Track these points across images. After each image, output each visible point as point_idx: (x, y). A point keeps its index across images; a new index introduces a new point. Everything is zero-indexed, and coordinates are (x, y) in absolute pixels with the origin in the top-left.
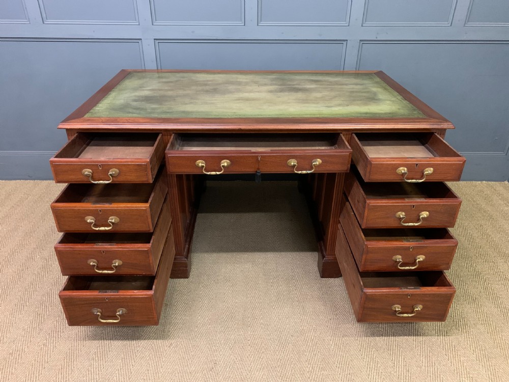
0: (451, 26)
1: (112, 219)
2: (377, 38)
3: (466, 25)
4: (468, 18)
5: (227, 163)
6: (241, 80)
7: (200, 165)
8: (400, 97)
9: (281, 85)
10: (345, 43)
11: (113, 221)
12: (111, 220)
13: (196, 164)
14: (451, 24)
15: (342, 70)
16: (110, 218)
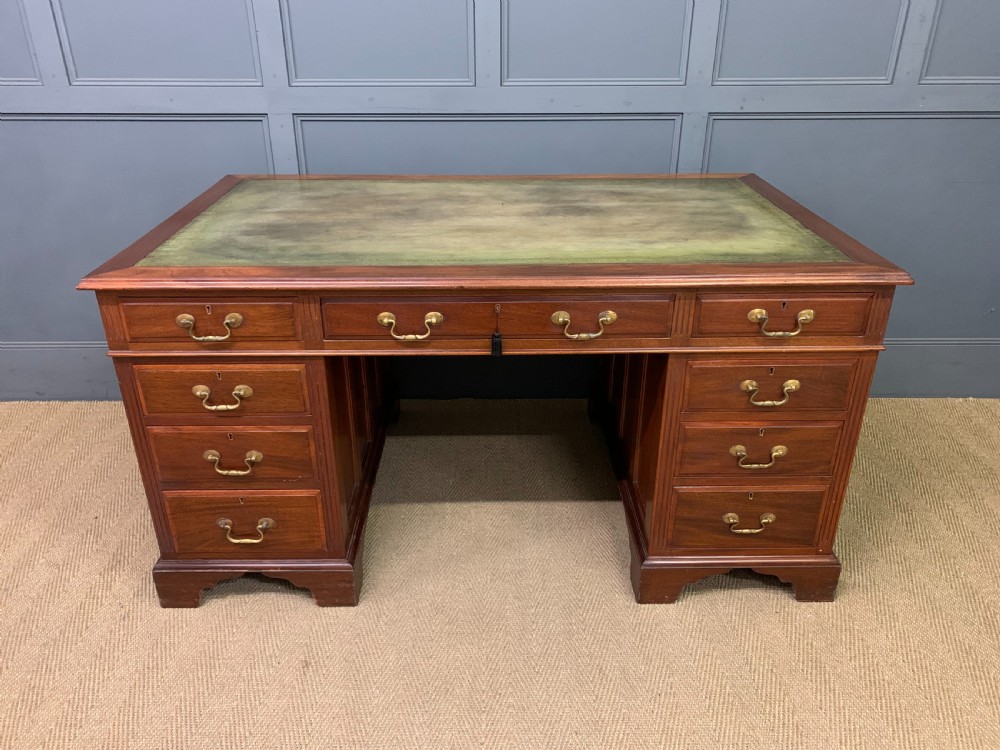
0: (892, 83)
1: (240, 390)
2: (742, 108)
3: (923, 82)
4: (927, 68)
5: (437, 317)
6: (467, 193)
7: (386, 321)
8: (794, 223)
9: (547, 202)
10: (678, 119)
11: (242, 393)
12: (237, 392)
13: (379, 319)
14: (893, 79)
15: (673, 171)
16: (237, 387)
